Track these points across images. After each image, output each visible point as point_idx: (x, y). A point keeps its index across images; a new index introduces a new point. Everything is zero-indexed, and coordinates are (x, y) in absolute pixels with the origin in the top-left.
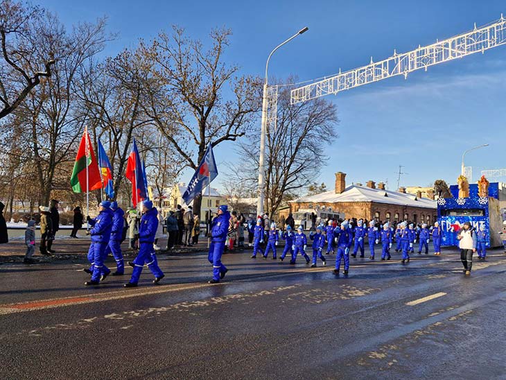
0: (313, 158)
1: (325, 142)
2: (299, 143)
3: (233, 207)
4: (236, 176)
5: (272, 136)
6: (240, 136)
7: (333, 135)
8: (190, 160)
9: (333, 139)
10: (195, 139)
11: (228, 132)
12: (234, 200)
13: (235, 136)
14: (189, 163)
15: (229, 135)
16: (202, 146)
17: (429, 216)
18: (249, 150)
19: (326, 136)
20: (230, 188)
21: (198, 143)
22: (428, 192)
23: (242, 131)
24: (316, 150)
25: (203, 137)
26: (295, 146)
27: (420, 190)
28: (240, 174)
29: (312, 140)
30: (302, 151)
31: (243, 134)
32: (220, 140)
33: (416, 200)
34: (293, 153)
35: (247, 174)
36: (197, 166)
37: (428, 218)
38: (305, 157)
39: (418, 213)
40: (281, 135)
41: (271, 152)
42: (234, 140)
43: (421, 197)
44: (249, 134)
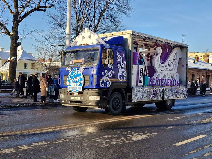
0: (113, 27)
1: (123, 14)
2: (101, 15)
3: (47, 69)
4: (48, 43)
5: (78, 9)
6: (50, 7)
7: (129, 9)
8: (5, 28)
9: (129, 12)
10: (10, 9)
11: (39, 3)
12: (47, 63)
13: (46, 7)
14: (4, 30)
15: (40, 7)
16: (16, 16)
17: (204, 76)
18: (59, 20)
19: (123, 9)
20: (43, 53)
21: (12, 13)
22: (204, 56)
23: (51, 3)
24: (115, 21)
25: (17, 7)
26: (98, 18)
27: (198, 55)
28: (51, 40)
29: (113, 13)
30: (103, 22)
31: (52, 5)
32: (32, 11)
33: (194, 62)
34: (96, 24)
35: (57, 41)
36: (12, 33)
37: (203, 77)
38: (106, 27)
39: (195, 73)
40: (86, 7)
41: (78, 22)
42: (45, 11)
43: (198, 61)
44: (58, 6)
